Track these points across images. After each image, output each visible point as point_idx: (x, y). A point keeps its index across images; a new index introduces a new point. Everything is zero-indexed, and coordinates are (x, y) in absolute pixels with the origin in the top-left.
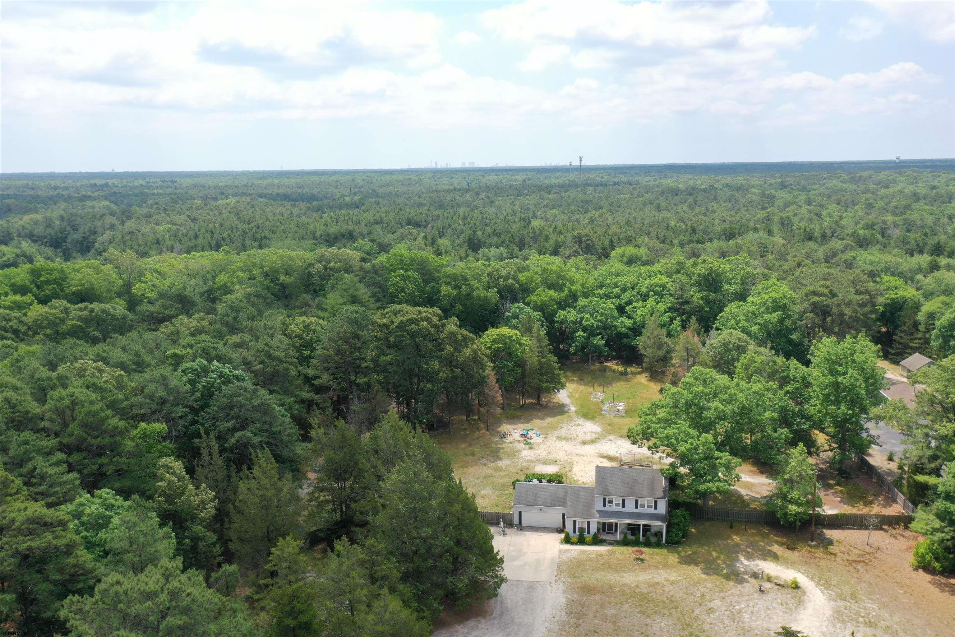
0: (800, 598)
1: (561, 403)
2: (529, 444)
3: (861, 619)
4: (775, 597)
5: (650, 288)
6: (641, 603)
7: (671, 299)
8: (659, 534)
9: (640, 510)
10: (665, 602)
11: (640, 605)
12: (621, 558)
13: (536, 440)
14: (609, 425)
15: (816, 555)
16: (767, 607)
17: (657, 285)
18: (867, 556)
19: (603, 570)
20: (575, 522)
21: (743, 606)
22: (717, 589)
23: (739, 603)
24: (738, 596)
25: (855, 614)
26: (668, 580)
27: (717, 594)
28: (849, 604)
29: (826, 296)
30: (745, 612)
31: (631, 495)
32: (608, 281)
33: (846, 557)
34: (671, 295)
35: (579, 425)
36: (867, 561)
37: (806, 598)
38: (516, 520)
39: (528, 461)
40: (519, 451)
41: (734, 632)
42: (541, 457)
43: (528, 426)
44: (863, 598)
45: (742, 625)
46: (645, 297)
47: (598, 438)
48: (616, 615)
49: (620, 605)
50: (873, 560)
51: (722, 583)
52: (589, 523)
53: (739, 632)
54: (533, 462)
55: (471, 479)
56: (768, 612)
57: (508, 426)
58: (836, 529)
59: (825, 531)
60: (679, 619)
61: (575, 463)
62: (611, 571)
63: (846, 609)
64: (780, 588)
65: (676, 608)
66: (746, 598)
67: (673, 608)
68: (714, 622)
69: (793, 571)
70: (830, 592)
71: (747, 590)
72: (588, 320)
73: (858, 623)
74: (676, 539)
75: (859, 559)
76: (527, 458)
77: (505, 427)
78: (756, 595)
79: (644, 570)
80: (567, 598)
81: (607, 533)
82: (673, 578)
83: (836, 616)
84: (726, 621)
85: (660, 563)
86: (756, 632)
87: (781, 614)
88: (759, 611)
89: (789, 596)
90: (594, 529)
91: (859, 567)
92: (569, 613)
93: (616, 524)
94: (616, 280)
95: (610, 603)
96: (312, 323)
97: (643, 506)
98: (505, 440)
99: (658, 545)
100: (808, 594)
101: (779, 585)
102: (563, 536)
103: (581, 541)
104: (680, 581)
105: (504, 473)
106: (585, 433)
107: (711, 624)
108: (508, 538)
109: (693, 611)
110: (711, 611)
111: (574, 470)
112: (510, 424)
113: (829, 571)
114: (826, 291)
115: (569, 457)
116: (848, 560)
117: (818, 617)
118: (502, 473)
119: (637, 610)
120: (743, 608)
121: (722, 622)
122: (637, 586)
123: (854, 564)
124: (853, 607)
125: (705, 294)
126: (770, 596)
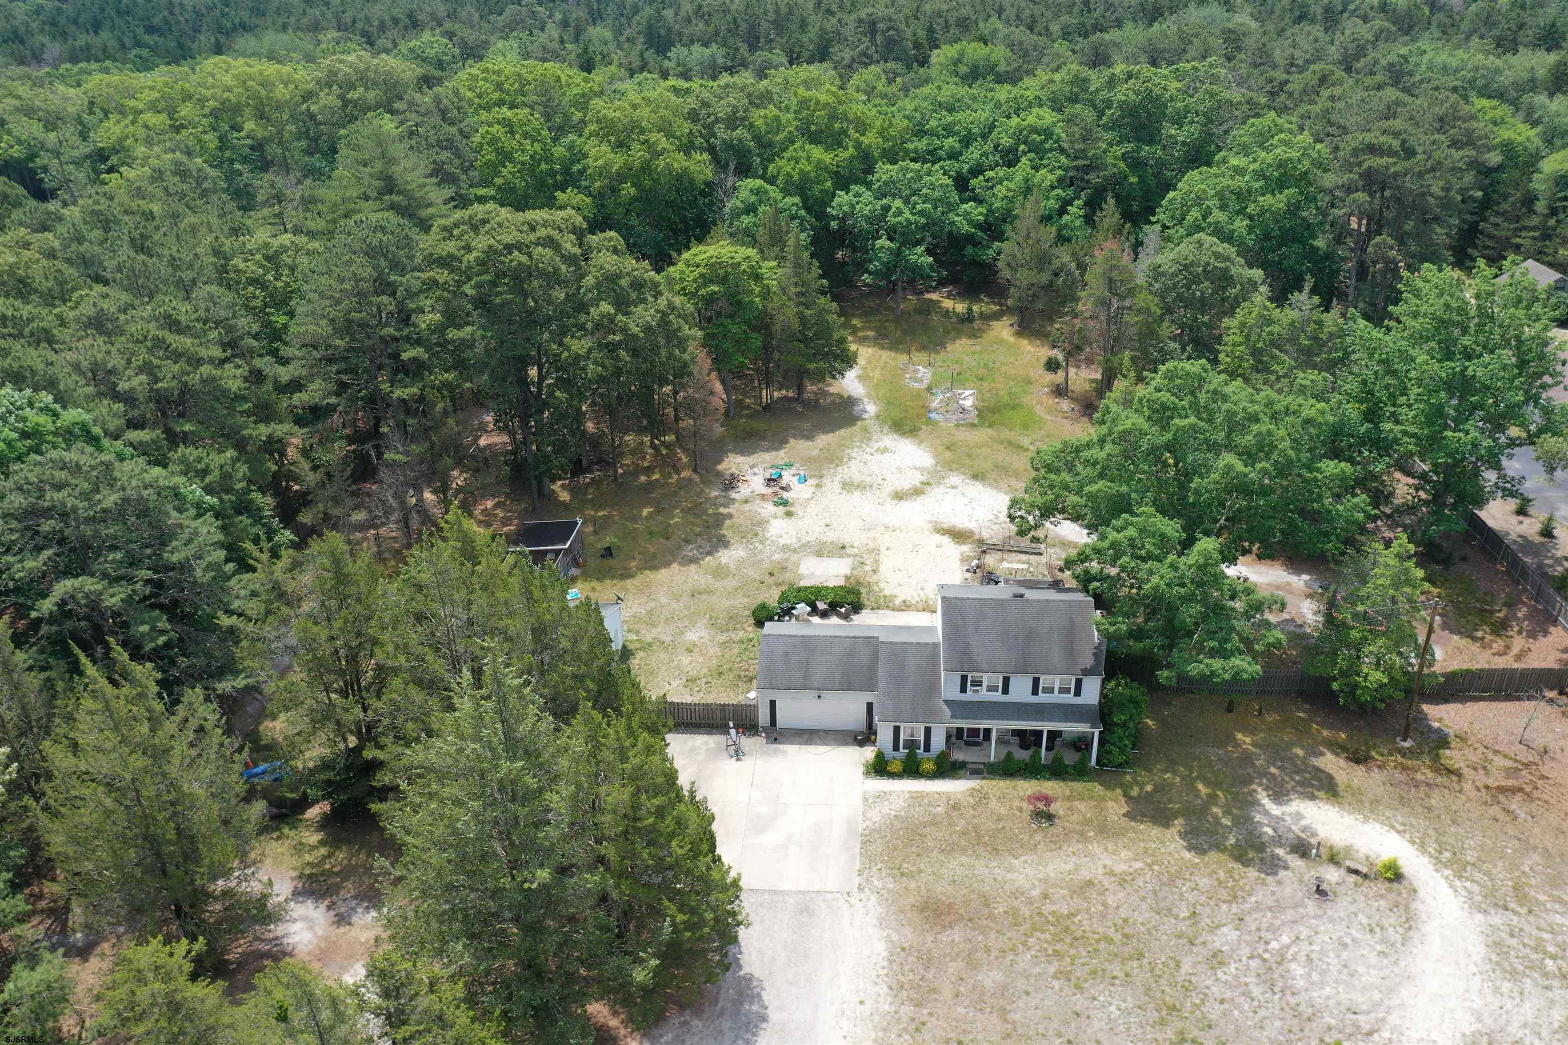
0: (1407, 908)
1: (846, 395)
2: (785, 503)
3: (1549, 963)
4: (1353, 908)
5: (1021, 136)
6: (1058, 947)
7: (1063, 159)
8: (1081, 744)
9: (1042, 698)
10: (1110, 941)
11: (1057, 953)
12: (1003, 811)
13: (799, 492)
14: (948, 448)
15: (1419, 776)
16: (1340, 939)
17: (1035, 130)
18: (1524, 772)
19: (964, 850)
20: (897, 730)
21: (1285, 939)
22: (1224, 894)
23: (1275, 930)
24: (1270, 909)
25: (1535, 950)
26: (1111, 873)
27: (1224, 907)
28: (1515, 919)
29: (1390, 153)
30: (1294, 959)
31: (1023, 670)
32: (933, 123)
33: (1481, 779)
34: (1062, 151)
35: (885, 450)
36: (1528, 789)
37: (1421, 906)
38: (763, 718)
39: (785, 548)
40: (763, 523)
41: (1278, 1024)
42: (811, 538)
43: (781, 456)
44: (1542, 898)
45: (1292, 1001)
46: (1010, 159)
47: (928, 484)
48: (1005, 988)
49: (1011, 957)
50: (1540, 783)
51: (1230, 872)
52: (928, 731)
53: (1289, 1022)
54: (795, 551)
55: (663, 600)
56: (1345, 955)
57: (740, 459)
58: (1446, 701)
59: (1425, 707)
60: (1148, 991)
61: (883, 550)
62: (981, 851)
63: (1512, 936)
64: (1359, 879)
65: (1141, 956)
66: (1289, 915)
67: (1131, 958)
68: (1228, 995)
69: (1378, 826)
70: (1468, 884)
71: (1288, 891)
72: (900, 213)
73: (1546, 975)
74: (1121, 759)
75: (1510, 783)
76: (782, 542)
77: (733, 463)
78: (1311, 906)
79: (1056, 844)
80: (889, 940)
81: (967, 744)
82: (1124, 867)
83: (1494, 957)
84: (1256, 991)
85: (1087, 822)
86: (1329, 1020)
87: (1373, 959)
88: (1323, 953)
89: (1383, 903)
90: (938, 742)
91: (1515, 804)
92: (897, 988)
94: (950, 119)
95: (988, 950)
96: (284, 249)
97: (1050, 690)
98: (734, 495)
99: (1080, 772)
100: (1421, 894)
101: (1356, 872)
102: (869, 753)
103: (912, 770)
104: (1139, 872)
105: (734, 583)
106: (899, 470)
107: (1222, 1002)
108: (747, 763)
109: (1178, 965)
110: (1217, 959)
111: (882, 568)
112: (742, 453)
113: (1454, 822)
114: (1396, 143)
115: (871, 534)
116: (1487, 787)
117: (1457, 963)
118: (730, 583)
119: (1052, 970)
120: (1288, 947)
121: (1247, 994)
122: (1045, 896)
123: (1501, 798)
124: (1527, 928)
125: (1129, 147)
126: (1341, 907)
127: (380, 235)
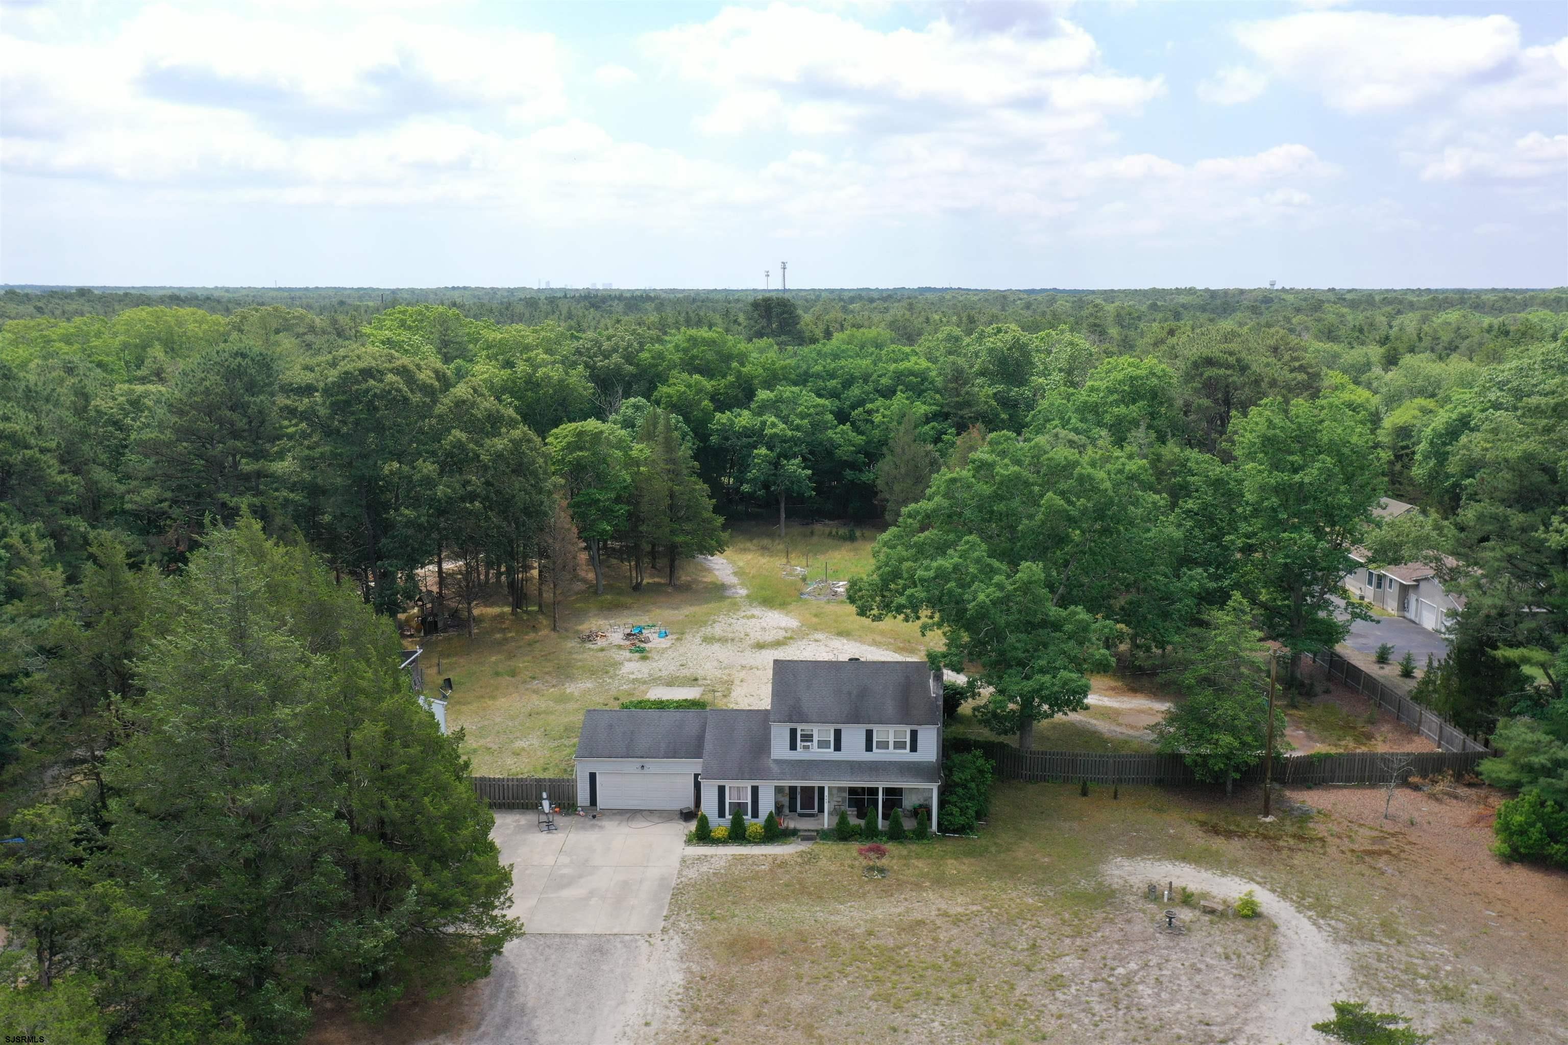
0: (1266, 940)
1: (719, 583)
2: (642, 651)
3: (1422, 983)
4: (1208, 940)
5: (899, 377)
6: (880, 974)
7: (938, 396)
8: (921, 812)
9: (878, 755)
10: (939, 969)
11: (877, 980)
12: (832, 868)
13: (656, 642)
14: (816, 616)
15: (1281, 843)
16: (1193, 965)
17: (912, 373)
18: (1391, 840)
19: (786, 899)
20: (721, 790)
21: (1133, 966)
22: (1067, 930)
23: (1122, 960)
24: (1118, 942)
25: (1406, 971)
26: (946, 914)
27: (1068, 941)
28: (1383, 949)
29: (1231, 368)
30: (1142, 982)
31: (855, 718)
32: (819, 368)
33: (1346, 844)
34: (938, 391)
35: (753, 616)
36: (1395, 852)
37: (1281, 939)
38: (582, 796)
39: (635, 681)
40: (617, 664)
41: (1121, 1034)
42: (664, 673)
43: (643, 619)
44: (1412, 932)
45: (1138, 1016)
46: (888, 393)
47: (791, 638)
48: (815, 1008)
49: (824, 982)
50: (1407, 848)
51: (1076, 915)
52: (755, 790)
53: (1134, 1033)
54: (645, 683)
55: (498, 720)
56: (1198, 978)
57: (601, 622)
58: (1309, 788)
59: (1288, 793)
60: (977, 1010)
61: (737, 682)
62: (805, 899)
63: (1379, 960)
64: (1216, 919)
65: (970, 981)
66: (1139, 946)
67: (960, 982)
68: (1068, 1011)
69: (1237, 879)
70: (1333, 922)
71: (1137, 928)
72: (774, 425)
73: (1418, 992)
74: (962, 820)
75: (1376, 848)
76: (632, 677)
77: (593, 623)
78: (1162, 940)
79: (887, 893)
80: (689, 971)
81: (801, 815)
82: (960, 910)
83: (1361, 979)
84: (1097, 1008)
85: (925, 876)
86: (1177, 1030)
87: (1229, 981)
88: (1174, 976)
89: (1240, 937)
90: (767, 805)
91: (1381, 863)
92: (689, 1011)
93: (821, 789)
94: (833, 365)
95: (799, 977)
97: (884, 745)
98: (589, 645)
99: (921, 834)
100: (1282, 929)
101: (1213, 912)
102: (693, 826)
103: (738, 835)
104: (976, 914)
105: (576, 706)
106: (764, 629)
107: (1060, 1017)
108: (558, 838)
109: (1012, 988)
110: (1056, 983)
111: (733, 694)
112: (606, 618)
113: (1317, 876)
114: (1232, 360)
115: (727, 671)
116: (1353, 851)
117: (1321, 983)
118: (571, 706)
119: (870, 993)
120: (1136, 972)
121: (1089, 1011)
122: (870, 933)
123: (1367, 859)
124: (1396, 956)
125: (1000, 387)
126: (1196, 940)
127: (239, 359)
